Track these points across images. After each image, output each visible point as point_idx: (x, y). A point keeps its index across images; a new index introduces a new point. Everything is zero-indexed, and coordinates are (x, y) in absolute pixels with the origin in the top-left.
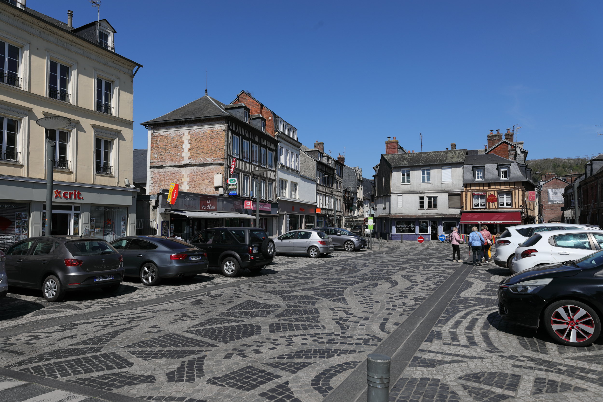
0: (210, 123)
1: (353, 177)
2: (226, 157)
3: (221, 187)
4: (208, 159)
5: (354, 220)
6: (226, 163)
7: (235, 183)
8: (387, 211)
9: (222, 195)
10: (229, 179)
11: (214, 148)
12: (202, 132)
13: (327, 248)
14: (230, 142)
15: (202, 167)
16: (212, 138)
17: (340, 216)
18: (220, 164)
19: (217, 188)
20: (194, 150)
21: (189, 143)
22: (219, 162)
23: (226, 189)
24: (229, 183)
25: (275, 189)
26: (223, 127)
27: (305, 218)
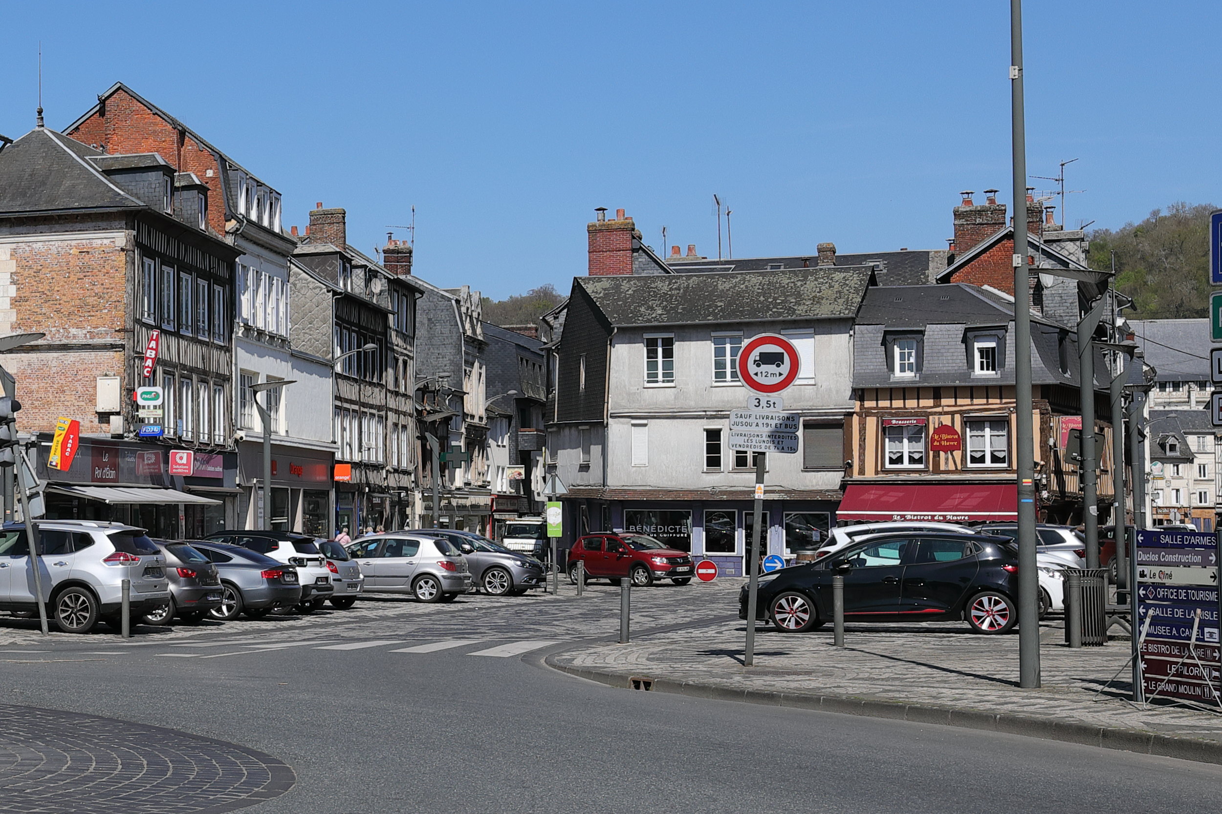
0: (78, 226)
1: (446, 331)
2: (129, 325)
3: (118, 414)
4: (73, 331)
5: (454, 502)
6: (129, 344)
7: (159, 402)
8: (592, 478)
9: (121, 436)
10: (140, 391)
11: (91, 300)
12: (54, 250)
13: (460, 578)
14: (139, 282)
15: (55, 355)
16: (86, 271)
17: (406, 489)
18: (112, 347)
19: (104, 417)
20: (32, 304)
21: (13, 282)
22: (109, 340)
23: (133, 419)
24: (140, 402)
25: (228, 409)
26: (120, 237)
27: (304, 497)
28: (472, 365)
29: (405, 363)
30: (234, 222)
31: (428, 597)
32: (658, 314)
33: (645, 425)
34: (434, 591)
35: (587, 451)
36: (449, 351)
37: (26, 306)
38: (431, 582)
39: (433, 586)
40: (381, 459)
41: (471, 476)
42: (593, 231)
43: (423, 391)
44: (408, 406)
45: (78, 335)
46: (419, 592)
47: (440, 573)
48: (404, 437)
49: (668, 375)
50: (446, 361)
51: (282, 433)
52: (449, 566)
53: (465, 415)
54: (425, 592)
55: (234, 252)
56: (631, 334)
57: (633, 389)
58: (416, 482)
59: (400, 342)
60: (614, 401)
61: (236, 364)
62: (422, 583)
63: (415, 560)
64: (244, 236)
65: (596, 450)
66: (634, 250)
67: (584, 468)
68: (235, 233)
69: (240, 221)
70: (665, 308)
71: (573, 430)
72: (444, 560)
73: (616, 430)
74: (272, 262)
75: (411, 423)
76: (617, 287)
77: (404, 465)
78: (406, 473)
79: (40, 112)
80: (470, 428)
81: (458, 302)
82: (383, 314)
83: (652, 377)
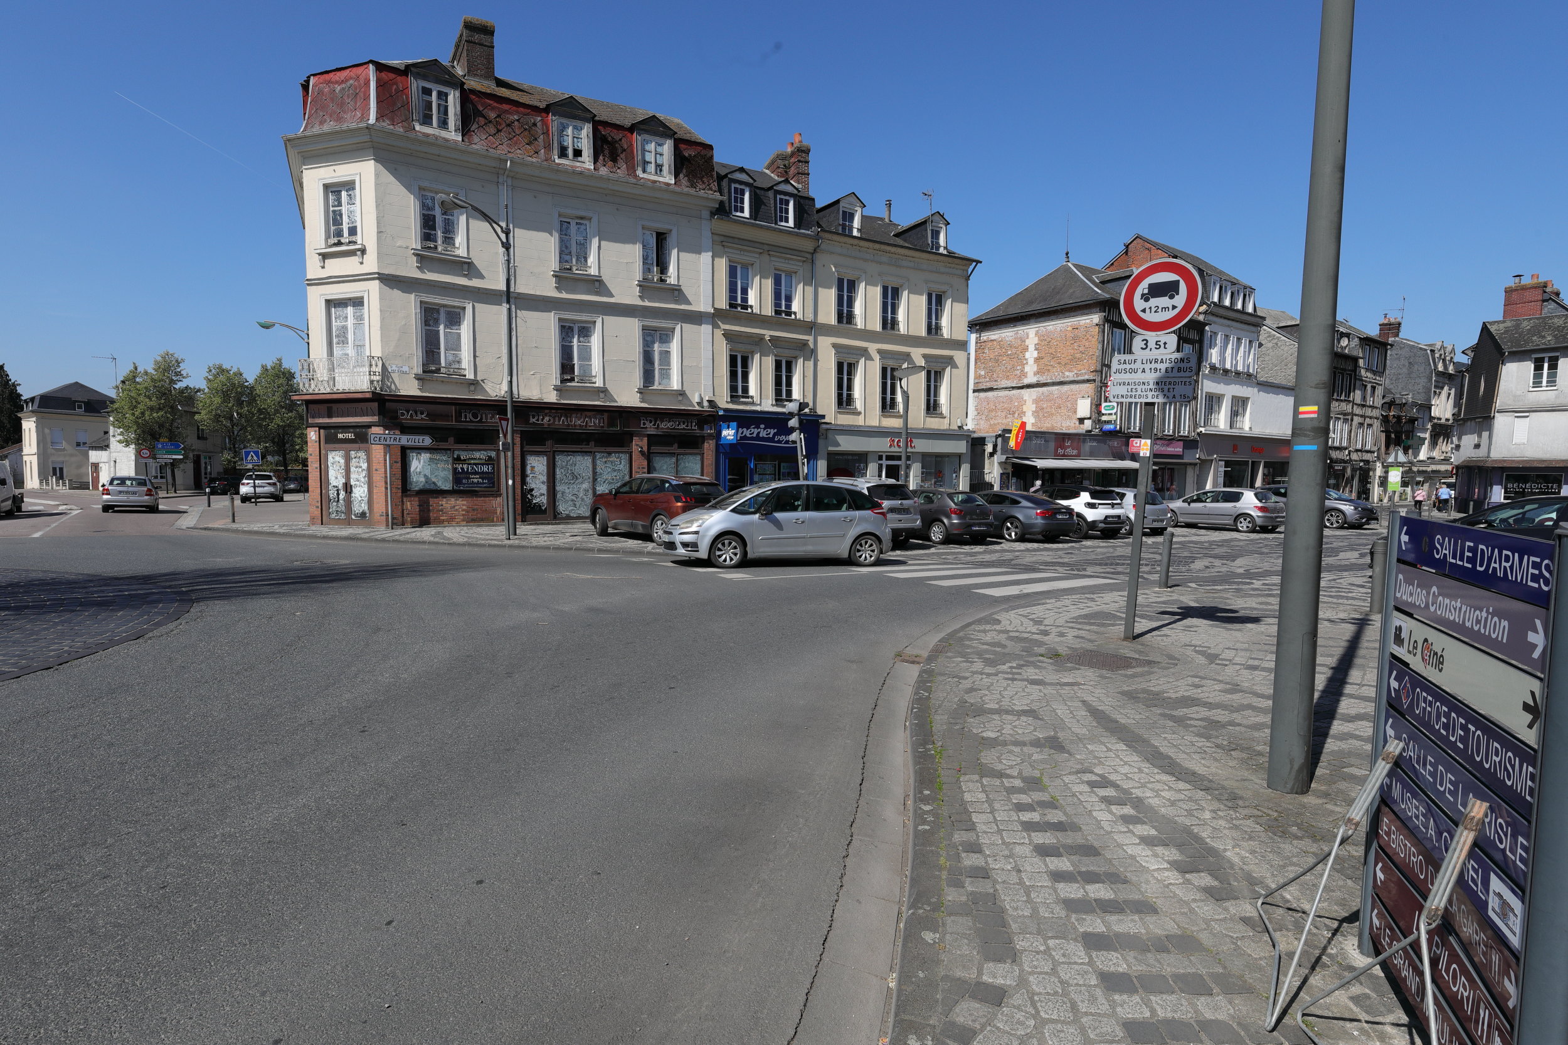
0: (1072, 314)
1: (1422, 369)
2: (1099, 368)
3: (1089, 418)
4: (1067, 373)
5: (1415, 469)
6: (1098, 379)
7: (1115, 411)
8: (1481, 453)
9: (1090, 431)
10: (1104, 405)
11: (1078, 355)
12: (1059, 329)
13: (1271, 517)
14: (1108, 342)
15: (1057, 387)
16: (1075, 339)
17: (1367, 462)
18: (1088, 381)
19: (1081, 421)
20: (1045, 360)
21: (1036, 349)
22: (1086, 377)
23: (1098, 422)
24: (1103, 411)
25: (1194, 414)
26: (1096, 318)
27: (1265, 467)
28: (1442, 388)
29: (1374, 388)
30: (1205, 306)
31: (1245, 529)
32: (1549, 339)
33: (1527, 417)
34: (1250, 525)
35: (1480, 436)
36: (1423, 381)
37: (1042, 361)
38: (1248, 519)
39: (1249, 522)
40: (1345, 444)
41: (1436, 454)
42: (1509, 291)
43: (1390, 405)
44: (1376, 413)
45: (1070, 375)
46: (1239, 525)
47: (1255, 513)
48: (1370, 432)
49: (1552, 381)
50: (1420, 387)
51: (1247, 428)
52: (1261, 509)
53: (1431, 418)
54: (1243, 525)
55: (1204, 324)
56: (1519, 355)
57: (1519, 393)
58: (1378, 458)
59: (1369, 375)
60: (1500, 402)
61: (1202, 390)
62: (1242, 520)
63: (1238, 504)
64: (1213, 314)
65: (1485, 434)
66: (1544, 301)
67: (1477, 446)
68: (1205, 313)
69: (1209, 306)
70: (1555, 336)
71: (1473, 422)
72: (1259, 504)
73: (1501, 422)
74: (1242, 330)
75: (1377, 424)
76: (1517, 326)
77: (1368, 447)
78: (1368, 452)
79: (1067, 254)
80: (1434, 426)
81: (1432, 351)
82: (1355, 360)
83: (1537, 383)
